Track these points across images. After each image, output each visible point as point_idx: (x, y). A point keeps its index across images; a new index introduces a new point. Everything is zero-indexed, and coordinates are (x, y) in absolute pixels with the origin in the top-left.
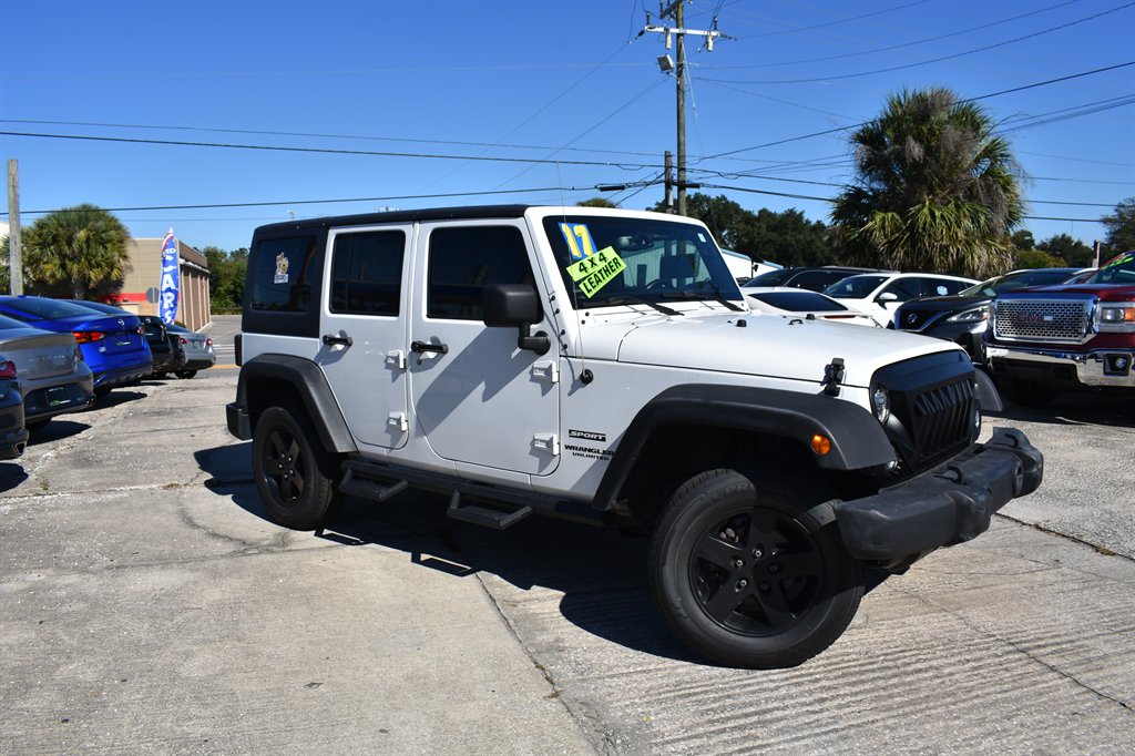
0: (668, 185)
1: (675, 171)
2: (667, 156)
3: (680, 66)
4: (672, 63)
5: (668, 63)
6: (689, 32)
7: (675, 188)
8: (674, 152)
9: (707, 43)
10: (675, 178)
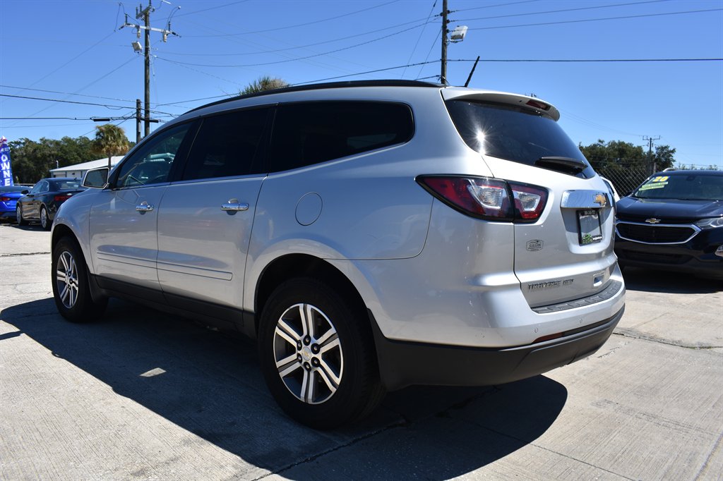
0: (139, 120)
1: (143, 112)
2: (138, 102)
3: (147, 50)
4: (141, 47)
5: (138, 46)
6: (152, 29)
7: (143, 122)
8: (143, 100)
9: (164, 37)
10: (143, 116)
